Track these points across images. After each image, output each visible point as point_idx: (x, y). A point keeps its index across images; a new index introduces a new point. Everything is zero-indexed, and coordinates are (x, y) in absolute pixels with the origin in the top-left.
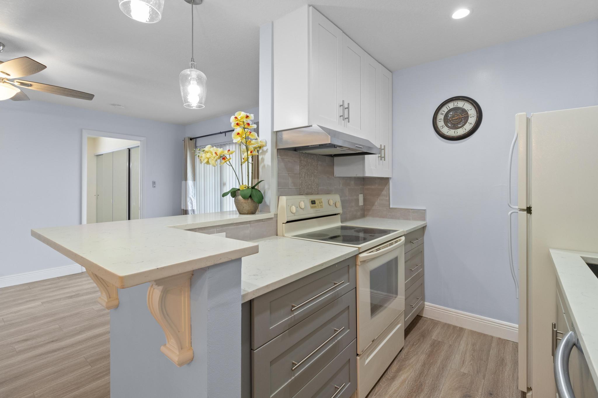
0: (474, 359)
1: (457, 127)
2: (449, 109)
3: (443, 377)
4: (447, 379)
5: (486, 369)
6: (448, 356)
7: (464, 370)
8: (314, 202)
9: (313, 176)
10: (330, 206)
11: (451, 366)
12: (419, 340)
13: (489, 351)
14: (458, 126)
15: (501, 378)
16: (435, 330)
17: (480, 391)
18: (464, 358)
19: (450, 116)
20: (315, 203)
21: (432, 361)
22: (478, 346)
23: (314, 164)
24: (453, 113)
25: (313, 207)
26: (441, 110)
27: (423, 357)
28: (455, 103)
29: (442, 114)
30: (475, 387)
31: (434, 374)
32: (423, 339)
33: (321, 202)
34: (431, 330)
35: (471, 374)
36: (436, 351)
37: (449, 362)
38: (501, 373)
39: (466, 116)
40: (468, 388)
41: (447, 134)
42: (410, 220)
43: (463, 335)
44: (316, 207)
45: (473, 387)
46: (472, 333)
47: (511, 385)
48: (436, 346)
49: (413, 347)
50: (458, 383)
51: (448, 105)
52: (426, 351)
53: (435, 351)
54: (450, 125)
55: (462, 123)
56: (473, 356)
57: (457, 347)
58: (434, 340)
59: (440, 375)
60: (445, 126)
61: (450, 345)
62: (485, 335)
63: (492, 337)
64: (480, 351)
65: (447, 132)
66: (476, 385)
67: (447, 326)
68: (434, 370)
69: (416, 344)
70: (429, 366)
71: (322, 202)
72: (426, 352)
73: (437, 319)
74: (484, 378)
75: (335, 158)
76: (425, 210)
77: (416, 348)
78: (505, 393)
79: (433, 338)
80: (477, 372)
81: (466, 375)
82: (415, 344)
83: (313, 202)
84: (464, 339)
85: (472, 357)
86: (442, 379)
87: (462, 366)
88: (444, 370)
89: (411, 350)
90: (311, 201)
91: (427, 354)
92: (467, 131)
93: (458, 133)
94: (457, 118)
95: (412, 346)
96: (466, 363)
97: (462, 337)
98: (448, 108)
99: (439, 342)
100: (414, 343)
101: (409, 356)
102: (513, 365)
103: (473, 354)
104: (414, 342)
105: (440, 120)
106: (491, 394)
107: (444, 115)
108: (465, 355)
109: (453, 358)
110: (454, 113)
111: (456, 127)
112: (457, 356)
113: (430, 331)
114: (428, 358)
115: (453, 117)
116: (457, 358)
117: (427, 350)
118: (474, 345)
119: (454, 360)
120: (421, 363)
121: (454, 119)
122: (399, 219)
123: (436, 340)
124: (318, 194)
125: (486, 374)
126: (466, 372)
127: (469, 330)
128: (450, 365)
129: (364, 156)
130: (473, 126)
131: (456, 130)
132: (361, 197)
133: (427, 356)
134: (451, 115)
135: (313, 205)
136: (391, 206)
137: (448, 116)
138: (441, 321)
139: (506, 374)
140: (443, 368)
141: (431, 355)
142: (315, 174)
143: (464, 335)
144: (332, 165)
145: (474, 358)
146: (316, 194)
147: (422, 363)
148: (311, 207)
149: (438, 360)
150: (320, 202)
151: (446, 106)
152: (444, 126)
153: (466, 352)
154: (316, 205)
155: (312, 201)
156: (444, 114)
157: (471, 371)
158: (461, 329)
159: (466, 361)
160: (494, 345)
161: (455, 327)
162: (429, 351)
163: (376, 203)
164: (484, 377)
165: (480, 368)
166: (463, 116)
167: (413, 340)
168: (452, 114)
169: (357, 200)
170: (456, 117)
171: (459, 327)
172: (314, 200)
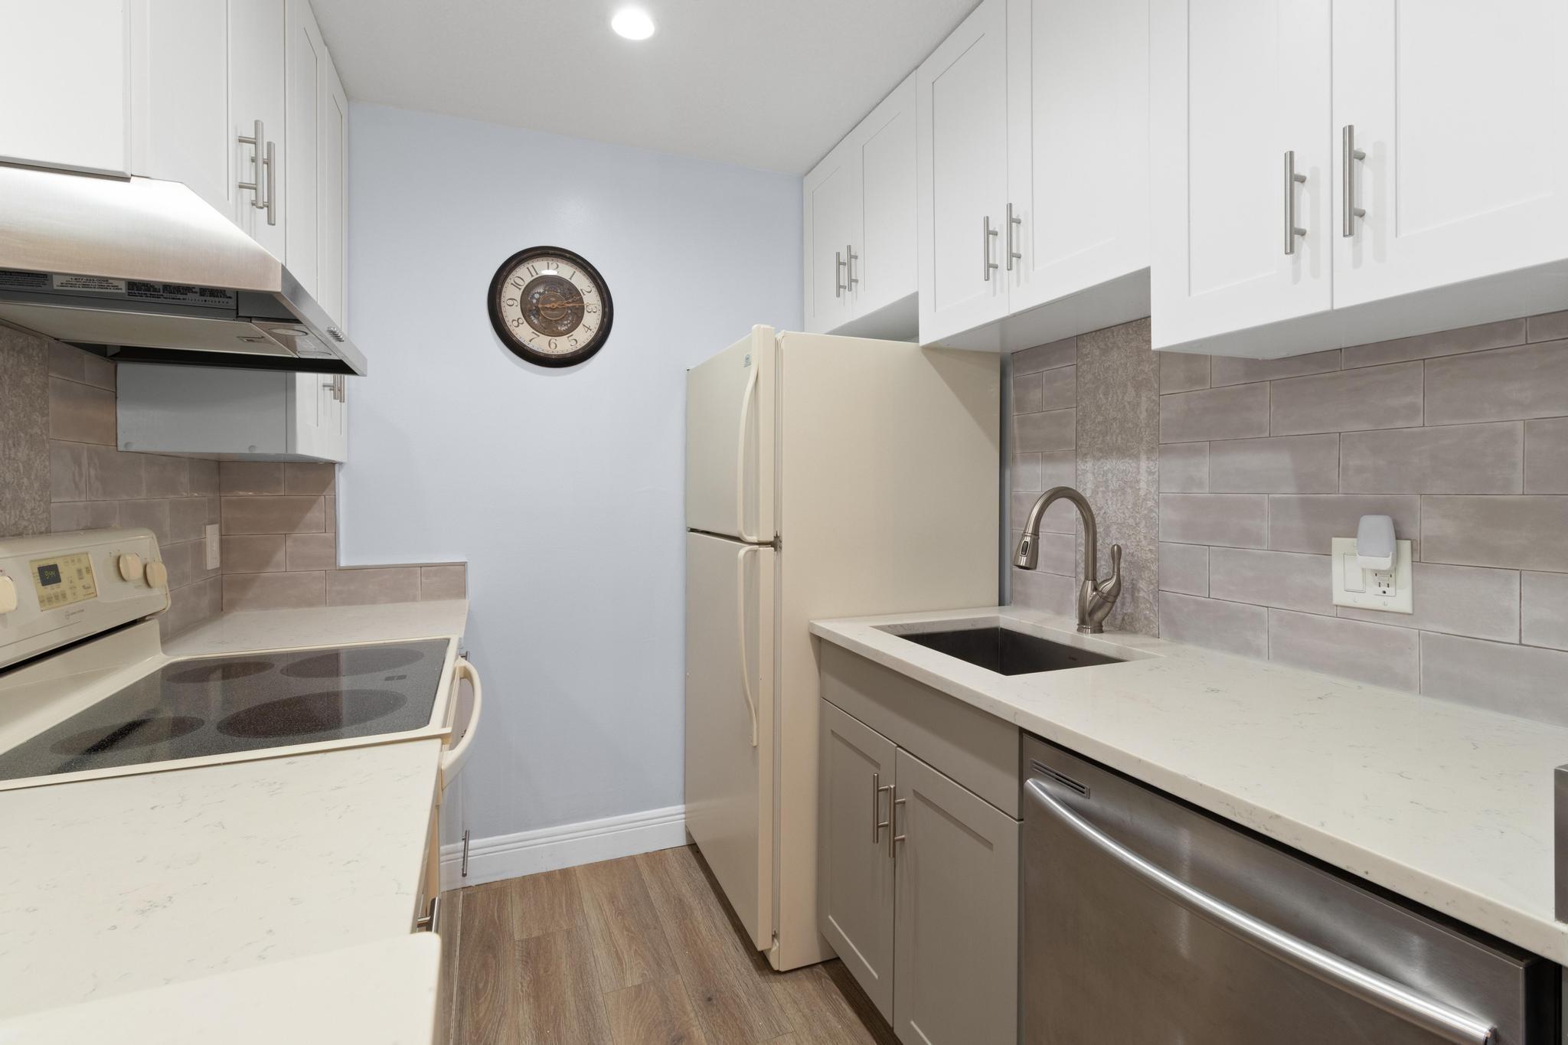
0: (633, 935)
1: (554, 329)
2: (536, 276)
3: (602, 1033)
4: (612, 1033)
5: (668, 945)
6: (580, 967)
7: (633, 979)
8: (53, 573)
9: (23, 443)
10: (120, 584)
11: (601, 988)
12: (485, 965)
13: (648, 896)
14: (557, 329)
15: (701, 946)
16: (509, 909)
17: (689, 1008)
18: (614, 947)
19: (537, 296)
20: (56, 579)
21: (553, 1007)
22: (621, 898)
23: (27, 380)
24: (545, 291)
25: (49, 600)
26: (514, 273)
27: (523, 1014)
28: (550, 263)
29: (516, 285)
30: (675, 1007)
31: (578, 1039)
32: (495, 957)
33: (84, 571)
34: (499, 917)
35: (650, 978)
36: (546, 972)
37: (590, 980)
38: (694, 934)
39: (577, 305)
40: (665, 1021)
41: (530, 346)
42: (414, 599)
43: (578, 885)
44: (64, 596)
45: (671, 1009)
46: (593, 869)
47: (725, 951)
48: (536, 954)
49: (480, 1001)
50: (640, 1026)
51: (534, 264)
52: (522, 986)
53: (542, 972)
54: (536, 321)
55: (566, 322)
56: (628, 930)
57: (585, 927)
58: (522, 941)
59: (592, 1033)
60: (525, 322)
61: (569, 932)
62: (618, 862)
63: (633, 858)
64: (632, 908)
65: (530, 341)
66: (675, 1000)
67: (532, 883)
68: (572, 1032)
69: (484, 986)
70: (554, 1028)
71: (89, 570)
72: (522, 991)
73: (498, 878)
74: (677, 971)
75: (125, 369)
76: (464, 564)
77: (491, 996)
78: (726, 976)
79: (517, 937)
80: (658, 964)
81: (643, 988)
82: (481, 986)
83: (49, 575)
84: (586, 896)
85: (625, 933)
86: (602, 1042)
87: (623, 972)
88: (592, 1010)
89: (481, 1015)
90: (39, 568)
91: (529, 995)
92: (579, 347)
93: (557, 349)
94: (556, 305)
95: (478, 999)
96: (626, 957)
97: (580, 892)
98: (534, 273)
99: (538, 938)
100: (477, 987)
101: (488, 1037)
102: (702, 901)
103: (624, 924)
104: (474, 982)
105: (510, 302)
106: (710, 999)
107: (522, 290)
108: (611, 937)
109: (593, 964)
110: (548, 291)
111: (553, 331)
112: (596, 952)
113: (500, 921)
114: (539, 1007)
115: (546, 300)
116: (600, 957)
117: (521, 983)
118: (612, 898)
119: (599, 968)
120: (529, 1035)
121: (548, 306)
122: (373, 601)
123: (527, 941)
124: (48, 532)
125: (675, 956)
126: (638, 981)
127: (581, 866)
128: (598, 988)
129: (289, 374)
130: (593, 335)
131: (553, 339)
132: (212, 536)
133: (532, 1000)
134: (540, 293)
135: (51, 589)
136: (343, 562)
137: (533, 297)
138: (509, 878)
139: (704, 932)
140: (588, 1009)
141: (540, 988)
142: (36, 430)
143: (580, 886)
144: (112, 396)
145: (632, 932)
146: (41, 533)
147: (534, 1032)
148: (42, 601)
149: (565, 994)
150: (79, 571)
151: (529, 265)
152: (520, 321)
153: (609, 928)
154: (64, 585)
155: (42, 570)
156: (523, 288)
157: (645, 972)
158: (566, 873)
159: (623, 953)
160: (646, 875)
161: (549, 876)
162: (531, 981)
163: (280, 556)
164: (674, 965)
165: (655, 949)
166: (570, 303)
167: (470, 976)
168: (542, 291)
169: (200, 549)
170: (553, 302)
171: (557, 872)
172: (51, 563)
